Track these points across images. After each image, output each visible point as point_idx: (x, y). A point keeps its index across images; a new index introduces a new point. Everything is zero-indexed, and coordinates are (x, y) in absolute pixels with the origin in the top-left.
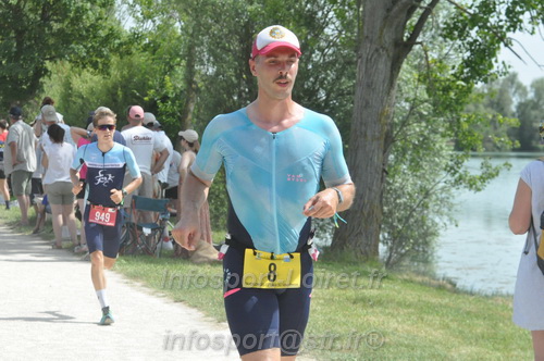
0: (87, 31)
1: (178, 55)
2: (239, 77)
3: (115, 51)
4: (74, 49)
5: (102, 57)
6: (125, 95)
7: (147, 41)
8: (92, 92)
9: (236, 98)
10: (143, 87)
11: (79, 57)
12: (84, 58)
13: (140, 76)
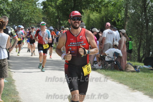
1: (122, 7)
2: (142, 13)
3: (103, 6)
4: (90, 6)
5: (99, 8)
6: (106, 20)
8: (96, 19)
9: (141, 20)
10: (112, 17)
11: (92, 8)
12: (94, 8)
13: (111, 14)
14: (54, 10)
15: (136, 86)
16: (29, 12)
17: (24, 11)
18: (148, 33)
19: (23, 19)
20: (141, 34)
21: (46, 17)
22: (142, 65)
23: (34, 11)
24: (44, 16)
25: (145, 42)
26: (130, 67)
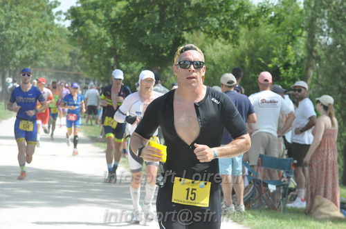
0: (221, 5)
1: (300, 27)
3: (243, 23)
4: (207, 21)
5: (232, 28)
6: (252, 62)
7: (273, 14)
8: (222, 60)
10: (268, 55)
11: (213, 28)
12: (217, 29)
13: (265, 46)
14: (104, 32)
16: (30, 35)
17: (16, 33)
19: (14, 56)
21: (78, 50)
23: (44, 34)
24: (75, 48)
26: (328, 206)
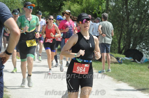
15: (120, 78)
18: (129, 26)
20: (122, 27)
22: (123, 57)
25: (125, 34)
